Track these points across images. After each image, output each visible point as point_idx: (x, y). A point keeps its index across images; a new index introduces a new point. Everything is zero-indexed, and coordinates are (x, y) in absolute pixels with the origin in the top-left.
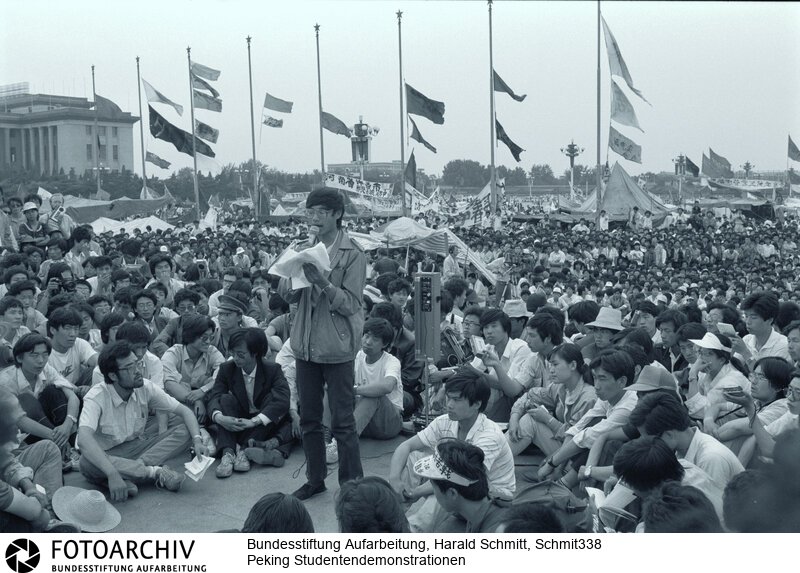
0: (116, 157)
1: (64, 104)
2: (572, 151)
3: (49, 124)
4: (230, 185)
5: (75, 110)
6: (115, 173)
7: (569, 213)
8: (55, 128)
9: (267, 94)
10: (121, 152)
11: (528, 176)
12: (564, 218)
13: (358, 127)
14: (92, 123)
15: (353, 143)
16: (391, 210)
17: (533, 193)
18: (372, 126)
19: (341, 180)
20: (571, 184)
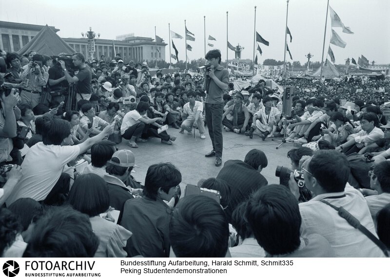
0: (160, 56)
1: (145, 40)
2: (309, 56)
3: (140, 46)
4: (195, 66)
5: (148, 42)
6: (160, 61)
7: (309, 76)
8: (142, 47)
9: (210, 36)
10: (161, 55)
11: (292, 65)
12: (307, 78)
13: (238, 47)
14: (153, 46)
15: (236, 52)
16: (249, 74)
17: (294, 71)
18: (242, 47)
19: (233, 63)
20: (308, 67)
